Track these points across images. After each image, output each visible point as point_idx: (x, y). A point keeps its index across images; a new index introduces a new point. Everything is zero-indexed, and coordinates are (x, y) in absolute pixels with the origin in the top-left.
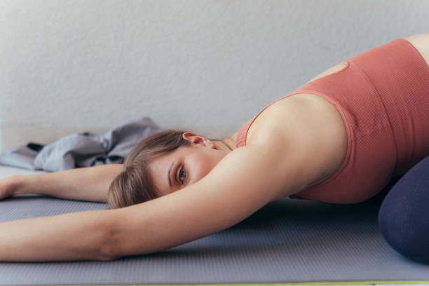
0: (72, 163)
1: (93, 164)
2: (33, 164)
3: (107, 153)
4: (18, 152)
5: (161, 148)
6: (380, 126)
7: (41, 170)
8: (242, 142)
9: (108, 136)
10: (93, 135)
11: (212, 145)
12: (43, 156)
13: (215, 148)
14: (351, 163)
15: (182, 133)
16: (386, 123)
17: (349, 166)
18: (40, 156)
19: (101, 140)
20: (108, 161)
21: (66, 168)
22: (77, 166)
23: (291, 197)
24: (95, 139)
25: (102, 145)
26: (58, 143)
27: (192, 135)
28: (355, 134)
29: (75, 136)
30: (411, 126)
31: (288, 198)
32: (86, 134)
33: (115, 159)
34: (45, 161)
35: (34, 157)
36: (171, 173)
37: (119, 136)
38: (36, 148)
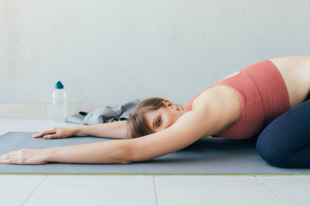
0: (102, 121)
1: (112, 121)
2: (83, 122)
3: (119, 116)
4: (75, 116)
5: (152, 107)
6: (257, 101)
7: (87, 124)
8: (190, 109)
9: (119, 108)
10: (111, 108)
11: (176, 108)
12: (88, 118)
13: (178, 110)
14: (243, 118)
15: (163, 100)
16: (259, 99)
17: (243, 119)
18: (86, 117)
19: (116, 110)
20: (119, 120)
21: (99, 123)
22: (104, 122)
23: (212, 136)
24: (113, 110)
25: (116, 112)
26: (95, 112)
27: (168, 101)
28: (245, 104)
29: (104, 108)
30: (271, 101)
31: (210, 137)
32: (108, 107)
33: (123, 119)
34: (89, 120)
35: (83, 118)
36: (155, 121)
37: (124, 109)
38: (83, 114)
